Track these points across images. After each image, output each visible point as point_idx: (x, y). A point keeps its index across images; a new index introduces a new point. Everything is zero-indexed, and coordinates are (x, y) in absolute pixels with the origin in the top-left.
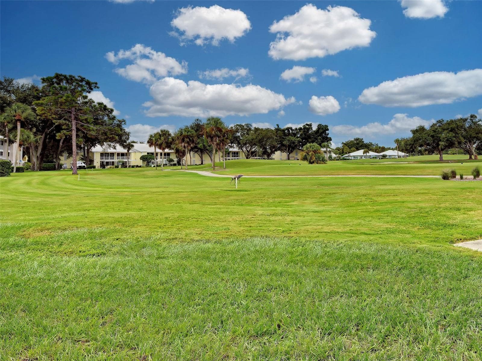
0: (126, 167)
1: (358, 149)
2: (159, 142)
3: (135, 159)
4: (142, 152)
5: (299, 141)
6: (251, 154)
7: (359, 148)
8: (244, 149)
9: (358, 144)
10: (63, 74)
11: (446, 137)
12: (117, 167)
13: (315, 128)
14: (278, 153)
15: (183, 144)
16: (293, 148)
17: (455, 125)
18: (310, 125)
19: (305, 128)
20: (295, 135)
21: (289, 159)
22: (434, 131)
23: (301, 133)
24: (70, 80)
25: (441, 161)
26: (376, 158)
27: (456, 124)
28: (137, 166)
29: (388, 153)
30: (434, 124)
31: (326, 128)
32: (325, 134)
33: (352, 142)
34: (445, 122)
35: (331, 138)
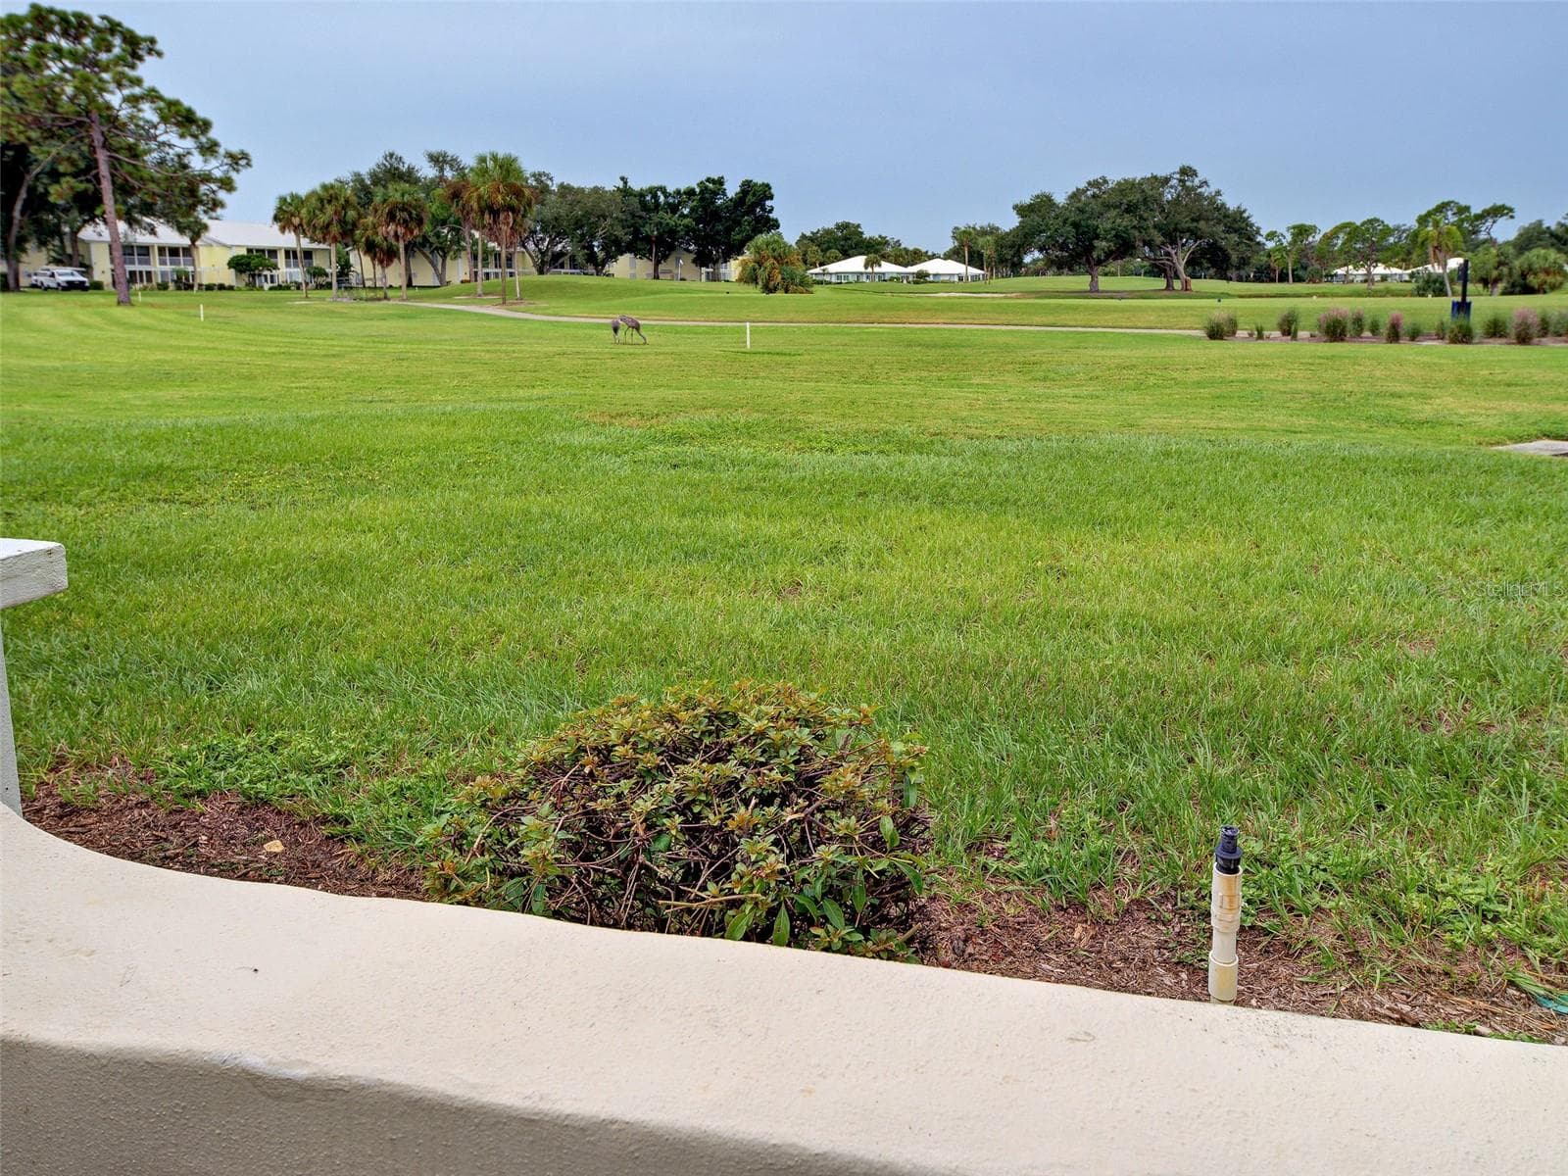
0: (190, 287)
1: (846, 255)
2: (322, 219)
3: (212, 264)
4: (230, 247)
5: (687, 226)
6: (549, 262)
7: (850, 252)
8: (531, 246)
9: (846, 239)
10: (58, 7)
11: (1113, 229)
12: (163, 287)
13: (732, 190)
14: (625, 260)
15: (392, 228)
16: (671, 248)
17: (1138, 196)
18: (720, 182)
19: (704, 189)
20: (674, 209)
21: (656, 277)
22: (1081, 211)
23: (695, 203)
24: (75, 26)
25: (1094, 292)
26: (898, 279)
27: (1143, 191)
28: (221, 287)
29: (931, 267)
30: (1078, 190)
31: (765, 193)
32: (763, 209)
33: (828, 232)
34: (1111, 186)
35: (776, 221)
